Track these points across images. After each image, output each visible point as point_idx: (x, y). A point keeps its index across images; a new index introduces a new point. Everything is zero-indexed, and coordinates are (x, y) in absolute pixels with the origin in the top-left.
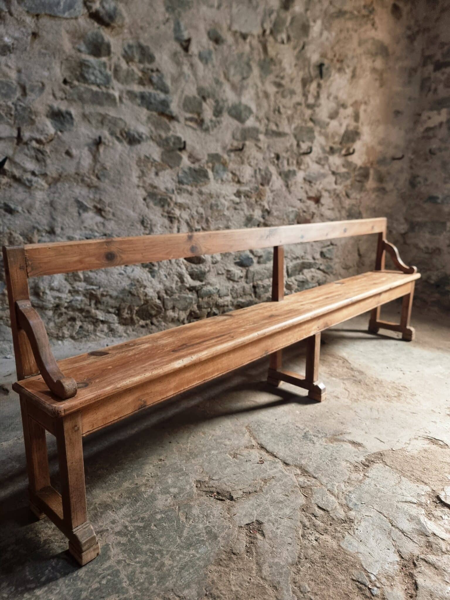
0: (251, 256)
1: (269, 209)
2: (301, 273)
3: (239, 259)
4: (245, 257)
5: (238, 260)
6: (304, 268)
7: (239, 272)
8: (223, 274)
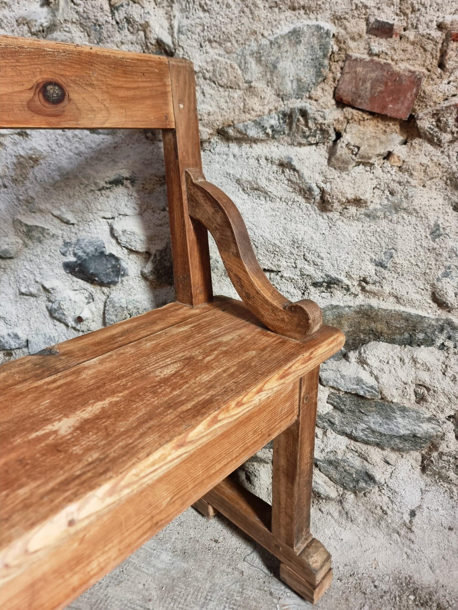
0: (112, 248)
1: (167, 40)
2: (353, 355)
3: (75, 255)
4: (90, 249)
5: (72, 259)
6: (378, 336)
7: (80, 298)
8: (31, 295)
